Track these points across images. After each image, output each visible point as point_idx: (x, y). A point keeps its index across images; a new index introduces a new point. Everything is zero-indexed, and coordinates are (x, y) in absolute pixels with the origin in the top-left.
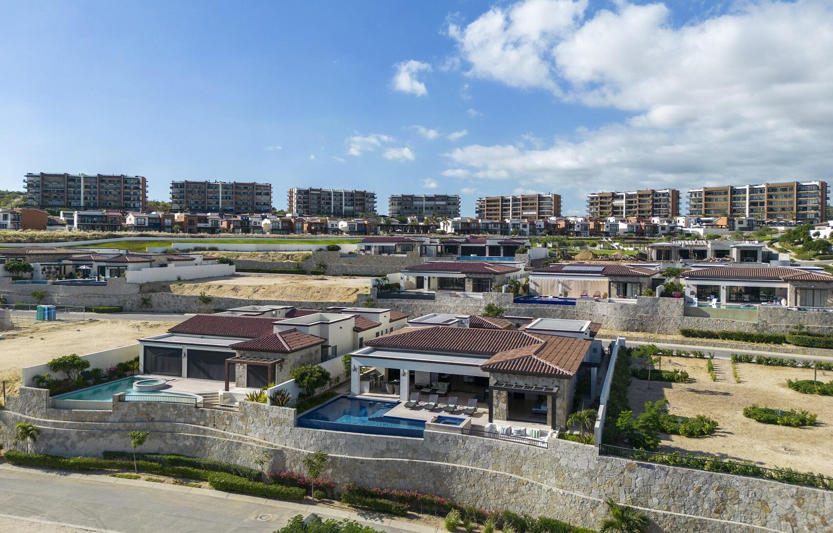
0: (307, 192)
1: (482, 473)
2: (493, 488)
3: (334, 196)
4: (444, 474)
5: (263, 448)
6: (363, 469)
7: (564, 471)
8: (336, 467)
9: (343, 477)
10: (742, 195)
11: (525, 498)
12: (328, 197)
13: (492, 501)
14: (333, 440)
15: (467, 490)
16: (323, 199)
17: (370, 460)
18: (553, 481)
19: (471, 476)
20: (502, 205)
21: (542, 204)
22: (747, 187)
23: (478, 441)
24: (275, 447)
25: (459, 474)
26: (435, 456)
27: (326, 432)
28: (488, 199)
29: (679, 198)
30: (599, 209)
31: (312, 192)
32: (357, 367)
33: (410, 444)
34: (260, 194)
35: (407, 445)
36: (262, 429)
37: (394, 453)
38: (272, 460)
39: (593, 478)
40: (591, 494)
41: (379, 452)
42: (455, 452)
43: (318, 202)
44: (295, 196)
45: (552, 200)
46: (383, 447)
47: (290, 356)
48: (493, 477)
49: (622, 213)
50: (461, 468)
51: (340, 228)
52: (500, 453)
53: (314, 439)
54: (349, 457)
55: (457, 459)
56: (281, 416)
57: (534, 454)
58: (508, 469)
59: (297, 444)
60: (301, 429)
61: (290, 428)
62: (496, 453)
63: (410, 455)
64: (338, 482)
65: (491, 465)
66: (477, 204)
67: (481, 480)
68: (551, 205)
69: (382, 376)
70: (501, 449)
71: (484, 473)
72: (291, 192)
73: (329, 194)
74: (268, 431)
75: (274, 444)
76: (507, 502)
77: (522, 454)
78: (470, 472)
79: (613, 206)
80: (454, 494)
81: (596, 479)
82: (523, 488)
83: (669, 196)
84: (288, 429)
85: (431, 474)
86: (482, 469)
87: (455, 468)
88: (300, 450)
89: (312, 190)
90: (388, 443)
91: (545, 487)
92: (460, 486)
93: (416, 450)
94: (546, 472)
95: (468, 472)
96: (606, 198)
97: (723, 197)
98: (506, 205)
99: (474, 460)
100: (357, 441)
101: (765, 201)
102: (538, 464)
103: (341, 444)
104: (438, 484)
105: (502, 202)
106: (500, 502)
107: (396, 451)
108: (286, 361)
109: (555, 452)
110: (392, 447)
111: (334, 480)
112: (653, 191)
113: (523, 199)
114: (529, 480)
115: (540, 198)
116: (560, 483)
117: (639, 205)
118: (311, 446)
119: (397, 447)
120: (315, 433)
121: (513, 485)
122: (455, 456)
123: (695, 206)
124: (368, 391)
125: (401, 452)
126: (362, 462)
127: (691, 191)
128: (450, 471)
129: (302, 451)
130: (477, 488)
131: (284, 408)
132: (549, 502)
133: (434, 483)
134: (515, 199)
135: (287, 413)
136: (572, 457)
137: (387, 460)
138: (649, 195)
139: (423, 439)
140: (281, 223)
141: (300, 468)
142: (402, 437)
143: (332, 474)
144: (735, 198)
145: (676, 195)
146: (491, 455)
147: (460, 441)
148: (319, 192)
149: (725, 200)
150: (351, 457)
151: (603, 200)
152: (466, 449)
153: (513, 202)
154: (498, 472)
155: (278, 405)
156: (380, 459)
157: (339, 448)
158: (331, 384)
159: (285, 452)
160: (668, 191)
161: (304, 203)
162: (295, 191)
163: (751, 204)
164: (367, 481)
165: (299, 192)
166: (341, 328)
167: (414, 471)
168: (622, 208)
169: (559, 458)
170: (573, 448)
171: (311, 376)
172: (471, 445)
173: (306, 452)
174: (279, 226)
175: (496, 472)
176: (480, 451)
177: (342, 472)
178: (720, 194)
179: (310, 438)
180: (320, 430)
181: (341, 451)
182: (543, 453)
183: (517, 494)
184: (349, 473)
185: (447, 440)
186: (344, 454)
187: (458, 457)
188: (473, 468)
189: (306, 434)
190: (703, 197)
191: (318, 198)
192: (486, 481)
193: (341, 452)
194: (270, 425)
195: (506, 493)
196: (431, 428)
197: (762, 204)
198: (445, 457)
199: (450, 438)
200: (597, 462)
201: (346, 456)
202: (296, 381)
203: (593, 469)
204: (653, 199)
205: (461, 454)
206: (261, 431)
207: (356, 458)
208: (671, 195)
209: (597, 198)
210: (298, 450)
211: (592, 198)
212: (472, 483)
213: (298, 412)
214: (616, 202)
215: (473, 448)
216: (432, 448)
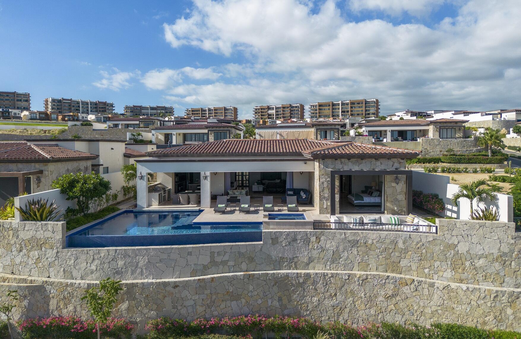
0: (60, 101)
1: (347, 277)
2: (363, 295)
3: (82, 104)
4: (293, 285)
5: (10, 287)
6: (178, 296)
7: (463, 260)
8: (134, 299)
9: (146, 311)
10: (338, 107)
11: (409, 302)
12: (77, 105)
13: (361, 313)
14: (129, 260)
15: (326, 302)
16: (73, 106)
17: (187, 281)
18: (448, 274)
19: (331, 283)
20: (202, 113)
21: (226, 113)
22: (340, 102)
23: (338, 236)
24: (31, 282)
25: (314, 283)
26: (278, 264)
27: (116, 250)
28: (193, 109)
29: (304, 109)
30: (260, 116)
31: (64, 101)
32: (144, 174)
33: (243, 250)
34: (21, 100)
35: (239, 253)
36: (8, 258)
37: (221, 267)
38: (25, 303)
39: (507, 263)
40: (505, 284)
41: (199, 268)
42: (306, 254)
43: (69, 109)
44: (50, 104)
45: (232, 111)
46: (205, 260)
47: (51, 167)
48: (363, 280)
49: (273, 118)
50: (316, 274)
51: (89, 119)
52: (368, 248)
53: (96, 262)
54: (154, 281)
55: (309, 263)
56: (40, 234)
57: (418, 243)
58: (380, 267)
59: (68, 274)
60: (73, 251)
61: (55, 251)
62: (363, 249)
63: (244, 266)
64: (138, 320)
65: (356, 265)
66: (185, 113)
67: (346, 287)
68: (232, 113)
69: (169, 189)
70: (370, 242)
71: (349, 276)
72: (47, 101)
73: (78, 103)
74: (18, 260)
75: (30, 278)
76: (383, 310)
77: (401, 245)
78: (330, 278)
79: (268, 114)
80: (307, 310)
81: (511, 264)
82: (406, 290)
83: (299, 108)
84: (51, 253)
85: (275, 289)
86: (345, 272)
87: (308, 275)
88: (74, 281)
89: (63, 99)
90: (212, 253)
91: (439, 283)
92: (315, 299)
93: (252, 259)
94: (437, 264)
95: (327, 278)
96: (264, 109)
97: (328, 108)
98: (205, 114)
99: (333, 262)
100: (165, 256)
101: (349, 110)
102: (424, 255)
103: (141, 264)
104: (285, 301)
105: (202, 112)
106: (372, 312)
107: (224, 263)
108: (45, 173)
109: (449, 236)
110: (218, 259)
111: (131, 318)
112: (290, 105)
113: (215, 110)
114: (414, 278)
115: (225, 109)
116: (457, 276)
117: (283, 113)
118: (92, 273)
119: (226, 258)
120: (99, 253)
121: (392, 287)
122: (306, 260)
123: (313, 113)
124: (157, 203)
125: (231, 263)
126: (176, 285)
127: (311, 104)
128: (301, 281)
129: (78, 282)
130: (340, 297)
131: (43, 222)
132: (446, 302)
133: (280, 299)
134: (210, 110)
135: (50, 229)
136: (475, 240)
137: (213, 278)
138: (288, 107)
139: (262, 243)
140: (38, 114)
141: (75, 308)
142: (232, 244)
143: (128, 309)
144: (334, 108)
145: (302, 107)
146: (356, 253)
147: (313, 239)
148: (70, 102)
149: (329, 109)
150: (158, 281)
151: (262, 110)
152: (322, 247)
153: (208, 111)
154: (369, 273)
155: (34, 220)
156: (201, 277)
157: (139, 271)
158: (107, 201)
159: (48, 288)
160: (298, 105)
161: (58, 109)
162: (50, 100)
163: (342, 112)
164: (183, 311)
165: (53, 101)
166: (112, 149)
167: (251, 288)
168: (273, 115)
169: (456, 243)
170: (478, 226)
171: (85, 183)
172: (329, 242)
173: (84, 283)
174: (36, 117)
175: (365, 273)
176: (341, 248)
177: (143, 304)
178: (326, 106)
179: (90, 261)
180: (106, 248)
181: (142, 273)
182: (431, 239)
183: (398, 298)
184: (156, 304)
185: (295, 240)
186: (147, 277)
187: (311, 260)
188: (333, 272)
189: (83, 257)
190: (318, 108)
191: (69, 106)
192: (352, 287)
193: (142, 275)
194: (21, 251)
195: (381, 298)
196: (271, 227)
197: (348, 112)
198: (293, 262)
199: (299, 237)
200: (513, 241)
201: (150, 281)
202: (63, 191)
203: (506, 250)
204: (290, 110)
205: (314, 256)
206: (7, 261)
207: (167, 280)
208: (300, 107)
209: (259, 109)
210: (69, 281)
211: (256, 109)
212: (332, 292)
213: (69, 226)
214: (270, 112)
215: (331, 245)
216: (275, 253)
